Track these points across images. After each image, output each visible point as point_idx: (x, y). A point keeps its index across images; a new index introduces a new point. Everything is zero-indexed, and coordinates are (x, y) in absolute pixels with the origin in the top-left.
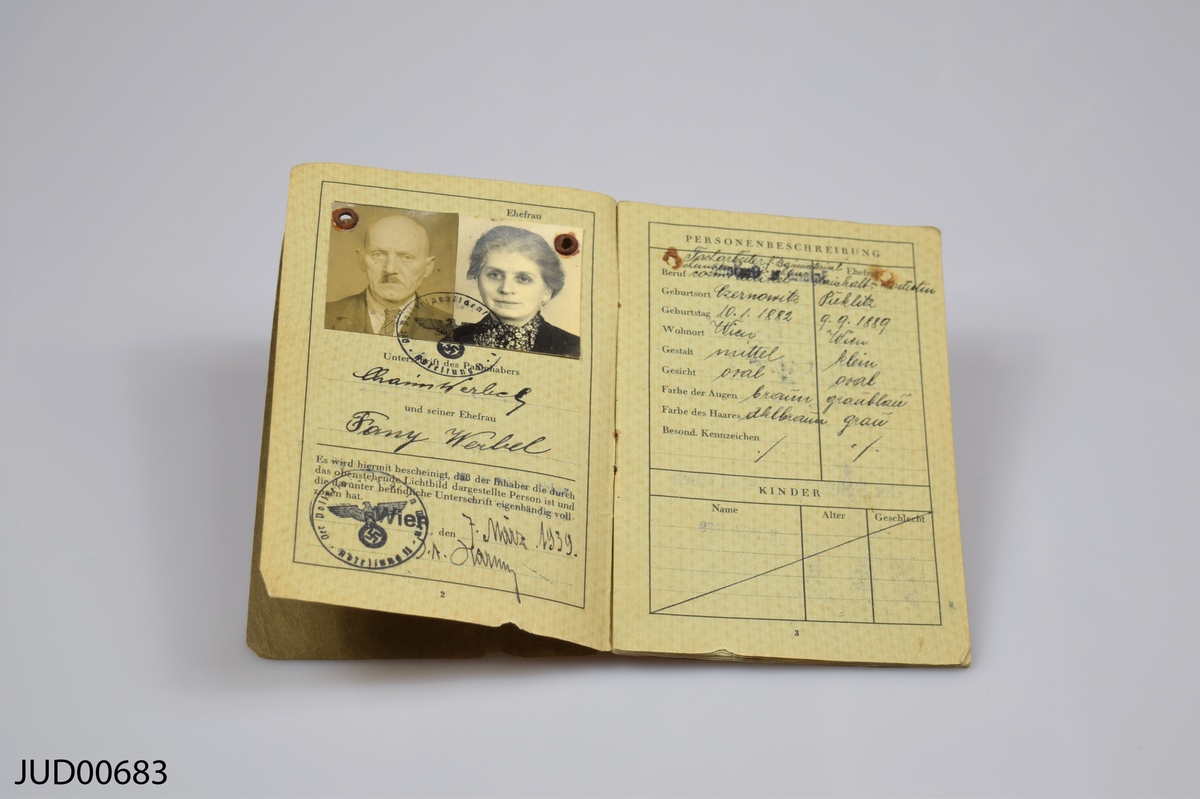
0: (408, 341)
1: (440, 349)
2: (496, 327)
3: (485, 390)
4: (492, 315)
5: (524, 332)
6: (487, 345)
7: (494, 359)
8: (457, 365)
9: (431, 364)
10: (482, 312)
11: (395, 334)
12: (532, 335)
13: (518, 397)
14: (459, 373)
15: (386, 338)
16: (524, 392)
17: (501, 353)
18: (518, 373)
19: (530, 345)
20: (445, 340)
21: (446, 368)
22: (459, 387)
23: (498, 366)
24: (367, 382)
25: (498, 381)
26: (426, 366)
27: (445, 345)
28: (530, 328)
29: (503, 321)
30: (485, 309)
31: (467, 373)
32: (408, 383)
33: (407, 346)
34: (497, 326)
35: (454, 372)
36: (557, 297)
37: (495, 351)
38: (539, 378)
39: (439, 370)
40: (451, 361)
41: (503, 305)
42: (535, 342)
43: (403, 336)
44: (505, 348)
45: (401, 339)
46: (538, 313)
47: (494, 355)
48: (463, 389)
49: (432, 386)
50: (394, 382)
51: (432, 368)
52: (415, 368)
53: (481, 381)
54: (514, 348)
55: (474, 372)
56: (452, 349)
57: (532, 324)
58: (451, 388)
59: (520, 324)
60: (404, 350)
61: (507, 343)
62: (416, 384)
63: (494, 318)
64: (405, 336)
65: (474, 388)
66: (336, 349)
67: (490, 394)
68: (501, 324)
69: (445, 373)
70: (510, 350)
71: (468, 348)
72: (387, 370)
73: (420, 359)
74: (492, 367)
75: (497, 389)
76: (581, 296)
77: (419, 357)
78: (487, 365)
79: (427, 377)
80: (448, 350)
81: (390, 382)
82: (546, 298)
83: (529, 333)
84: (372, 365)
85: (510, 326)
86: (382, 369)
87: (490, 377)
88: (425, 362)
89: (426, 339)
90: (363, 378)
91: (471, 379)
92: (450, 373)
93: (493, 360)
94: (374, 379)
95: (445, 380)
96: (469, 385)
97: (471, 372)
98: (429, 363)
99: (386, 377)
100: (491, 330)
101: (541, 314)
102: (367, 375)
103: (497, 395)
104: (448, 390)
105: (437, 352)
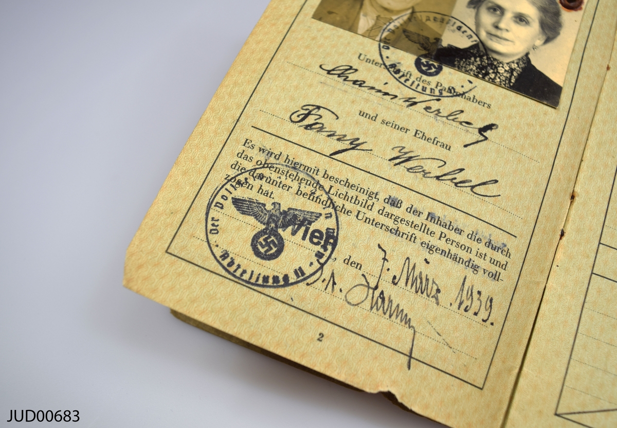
0: (388, 48)
1: (418, 64)
3: (450, 115)
4: (480, 45)
5: (507, 68)
6: (467, 72)
7: (470, 86)
8: (429, 83)
9: (403, 76)
10: (471, 40)
11: (378, 39)
12: (515, 74)
13: (482, 130)
14: (428, 91)
15: (367, 41)
16: (490, 127)
17: (478, 82)
18: (489, 106)
19: (510, 81)
20: (425, 56)
21: (416, 83)
22: (424, 105)
23: (471, 95)
24: (331, 76)
25: (466, 109)
26: (397, 76)
27: (424, 60)
28: (514, 66)
29: (489, 53)
30: (475, 38)
31: (437, 93)
32: (373, 88)
33: (385, 53)
34: (483, 56)
35: (424, 89)
36: (549, 45)
37: (472, 79)
38: (510, 117)
39: (408, 83)
40: (424, 77)
41: (494, 39)
42: (517, 80)
43: (385, 42)
44: (483, 78)
45: (382, 44)
46: (527, 54)
47: (470, 82)
48: (427, 108)
49: (396, 96)
50: (359, 83)
51: (402, 80)
52: (385, 75)
53: (448, 105)
54: (493, 81)
55: (445, 94)
56: (429, 66)
57: (517, 63)
58: (415, 103)
59: (506, 60)
60: (381, 55)
61: (487, 74)
62: (380, 91)
63: (482, 48)
64: (387, 43)
65: (438, 110)
66: (313, 39)
67: (453, 120)
68: (487, 55)
69: (414, 87)
70: (488, 82)
71: (446, 70)
72: (356, 70)
73: (394, 69)
74: (464, 93)
75: (462, 117)
76: (573, 50)
77: (393, 66)
78: (459, 90)
79: (394, 87)
80: (425, 66)
81: (355, 82)
82: (539, 42)
83: (512, 70)
84: (342, 62)
85: (495, 60)
86: (351, 68)
87: (459, 103)
88: (398, 71)
89: (407, 50)
90: (329, 72)
91: (438, 100)
92: (420, 89)
93: (468, 86)
94: (339, 76)
95: (411, 93)
96: (435, 105)
97: (441, 93)
98: (401, 74)
99: (352, 77)
100: (475, 58)
101: (530, 56)
102: (333, 70)
103: (461, 123)
104: (411, 105)
105: (414, 65)
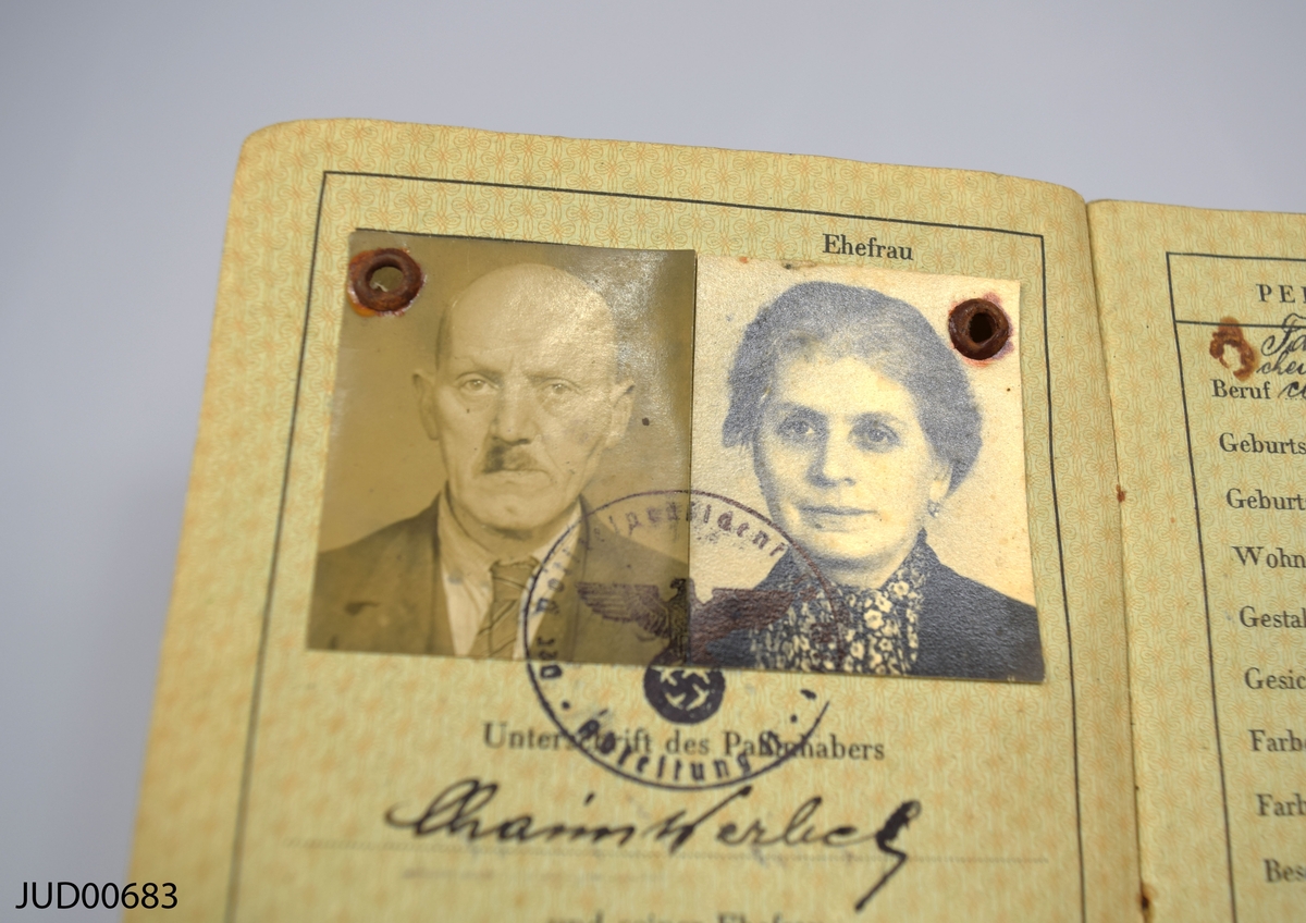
0: (558, 673)
1: (655, 692)
2: (809, 596)
3: (791, 828)
4: (798, 559)
5: (887, 606)
6: (790, 666)
7: (813, 707)
8: (704, 746)
9: (628, 751)
10: (770, 546)
11: (519, 651)
12: (911, 616)
13: (885, 837)
14: (710, 776)
15: (491, 669)
16: (901, 817)
17: (831, 687)
18: (880, 753)
19: (908, 650)
20: (665, 658)
21: (671, 761)
22: (711, 827)
23: (821, 738)
24: (429, 840)
25: (827, 790)
26: (612, 759)
27: (666, 673)
28: (900, 590)
29: (827, 573)
30: (776, 539)
31: (736, 771)
32: (558, 830)
33: (556, 691)
34: (813, 590)
35: (697, 772)
36: (967, 484)
37: (810, 681)
38: (940, 761)
39: (650, 771)
40: (687, 731)
41: (823, 519)
42: (922, 637)
43: (543, 656)
44: (839, 670)
45: (537, 666)
46: (922, 536)
47: (809, 695)
48: (726, 832)
49: (630, 830)
50: (514, 830)
51: (630, 766)
52: (575, 770)
53: (777, 795)
54: (864, 668)
55: (757, 762)
56: (686, 687)
57: (906, 579)
58: (688, 831)
59: (873, 580)
60: (546, 705)
61: (842, 651)
62: (580, 832)
63: (803, 567)
64: (550, 654)
65: (757, 827)
66: (336, 725)
67: (804, 839)
68: (822, 581)
69: (668, 778)
70: (855, 673)
71: (734, 679)
72: (494, 788)
73: (594, 737)
74: (805, 738)
75: (824, 820)
76: (1027, 477)
77: (590, 728)
78: (789, 734)
79: (619, 802)
80: (675, 691)
81: (503, 831)
82: (937, 490)
83: (901, 605)
84: (442, 776)
85: (849, 590)
86: (476, 786)
87: (803, 776)
88: (608, 744)
89: (610, 658)
90: (419, 828)
91: (745, 792)
92: (686, 777)
93: (807, 711)
94: (452, 827)
95: (665, 803)
96: (742, 813)
97: (745, 766)
98: (621, 746)
99: (490, 816)
100: (798, 609)
101: (929, 541)
102: (429, 814)
103: (825, 839)
104: (681, 840)
105: (645, 703)
